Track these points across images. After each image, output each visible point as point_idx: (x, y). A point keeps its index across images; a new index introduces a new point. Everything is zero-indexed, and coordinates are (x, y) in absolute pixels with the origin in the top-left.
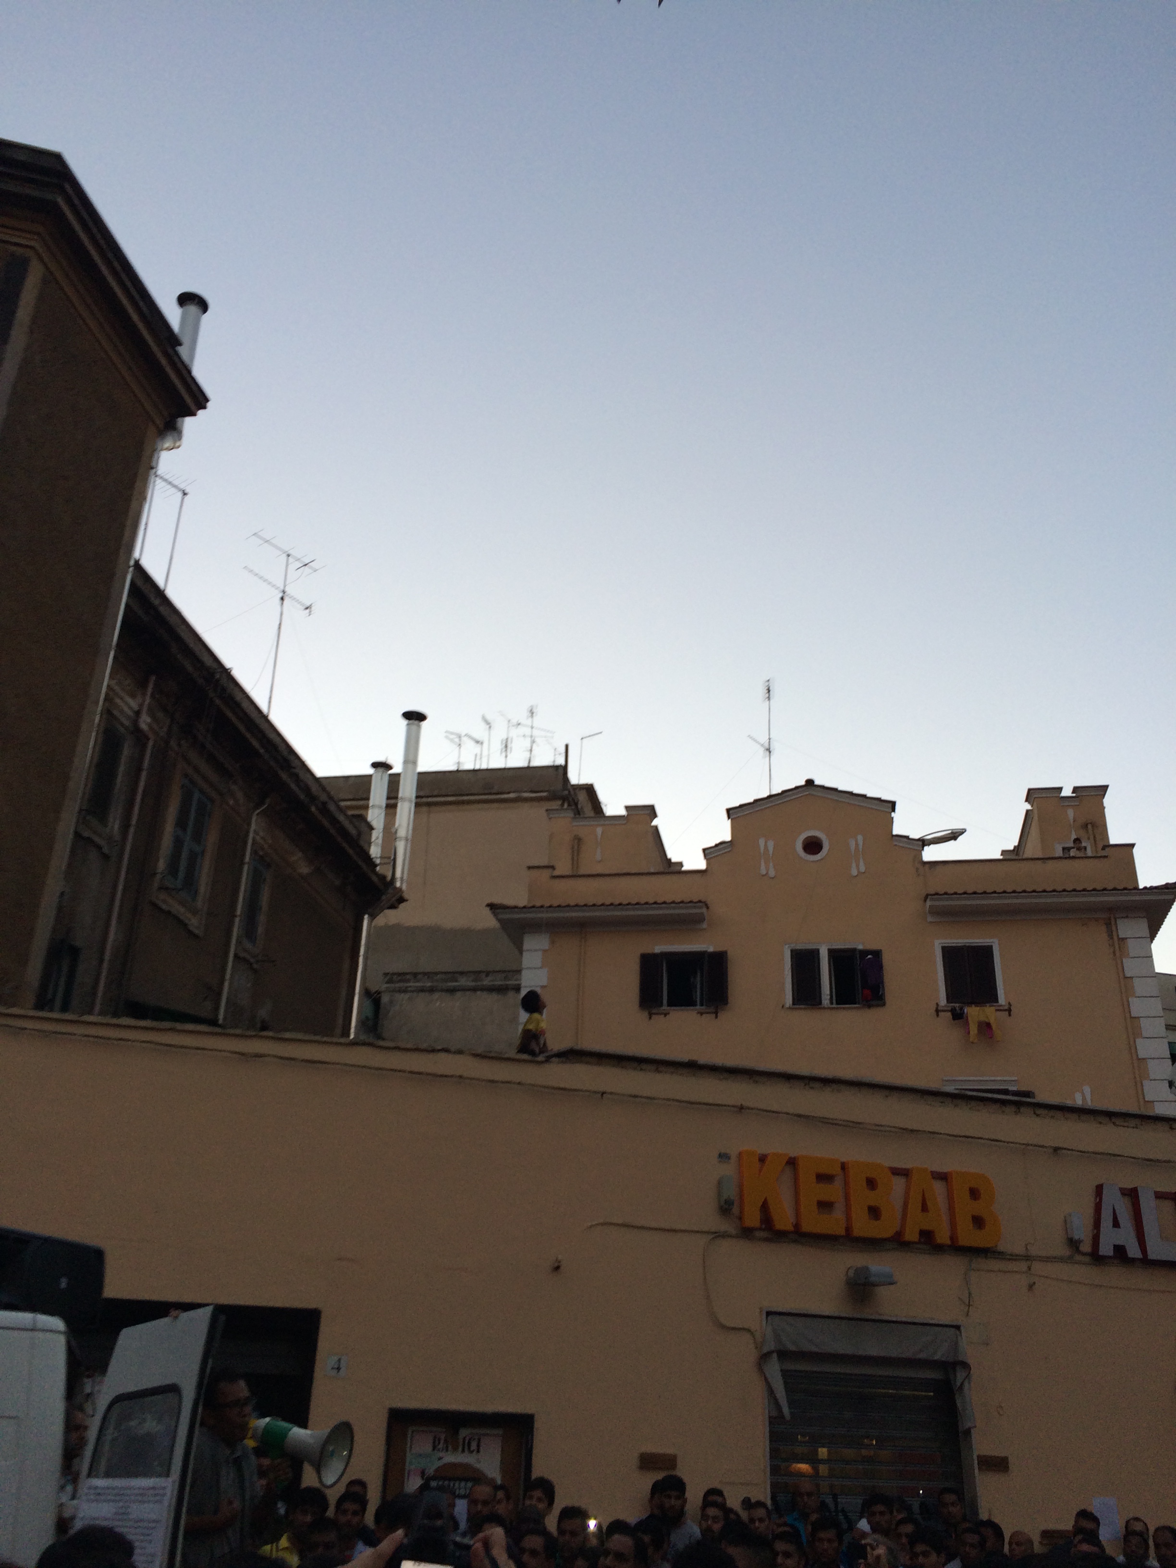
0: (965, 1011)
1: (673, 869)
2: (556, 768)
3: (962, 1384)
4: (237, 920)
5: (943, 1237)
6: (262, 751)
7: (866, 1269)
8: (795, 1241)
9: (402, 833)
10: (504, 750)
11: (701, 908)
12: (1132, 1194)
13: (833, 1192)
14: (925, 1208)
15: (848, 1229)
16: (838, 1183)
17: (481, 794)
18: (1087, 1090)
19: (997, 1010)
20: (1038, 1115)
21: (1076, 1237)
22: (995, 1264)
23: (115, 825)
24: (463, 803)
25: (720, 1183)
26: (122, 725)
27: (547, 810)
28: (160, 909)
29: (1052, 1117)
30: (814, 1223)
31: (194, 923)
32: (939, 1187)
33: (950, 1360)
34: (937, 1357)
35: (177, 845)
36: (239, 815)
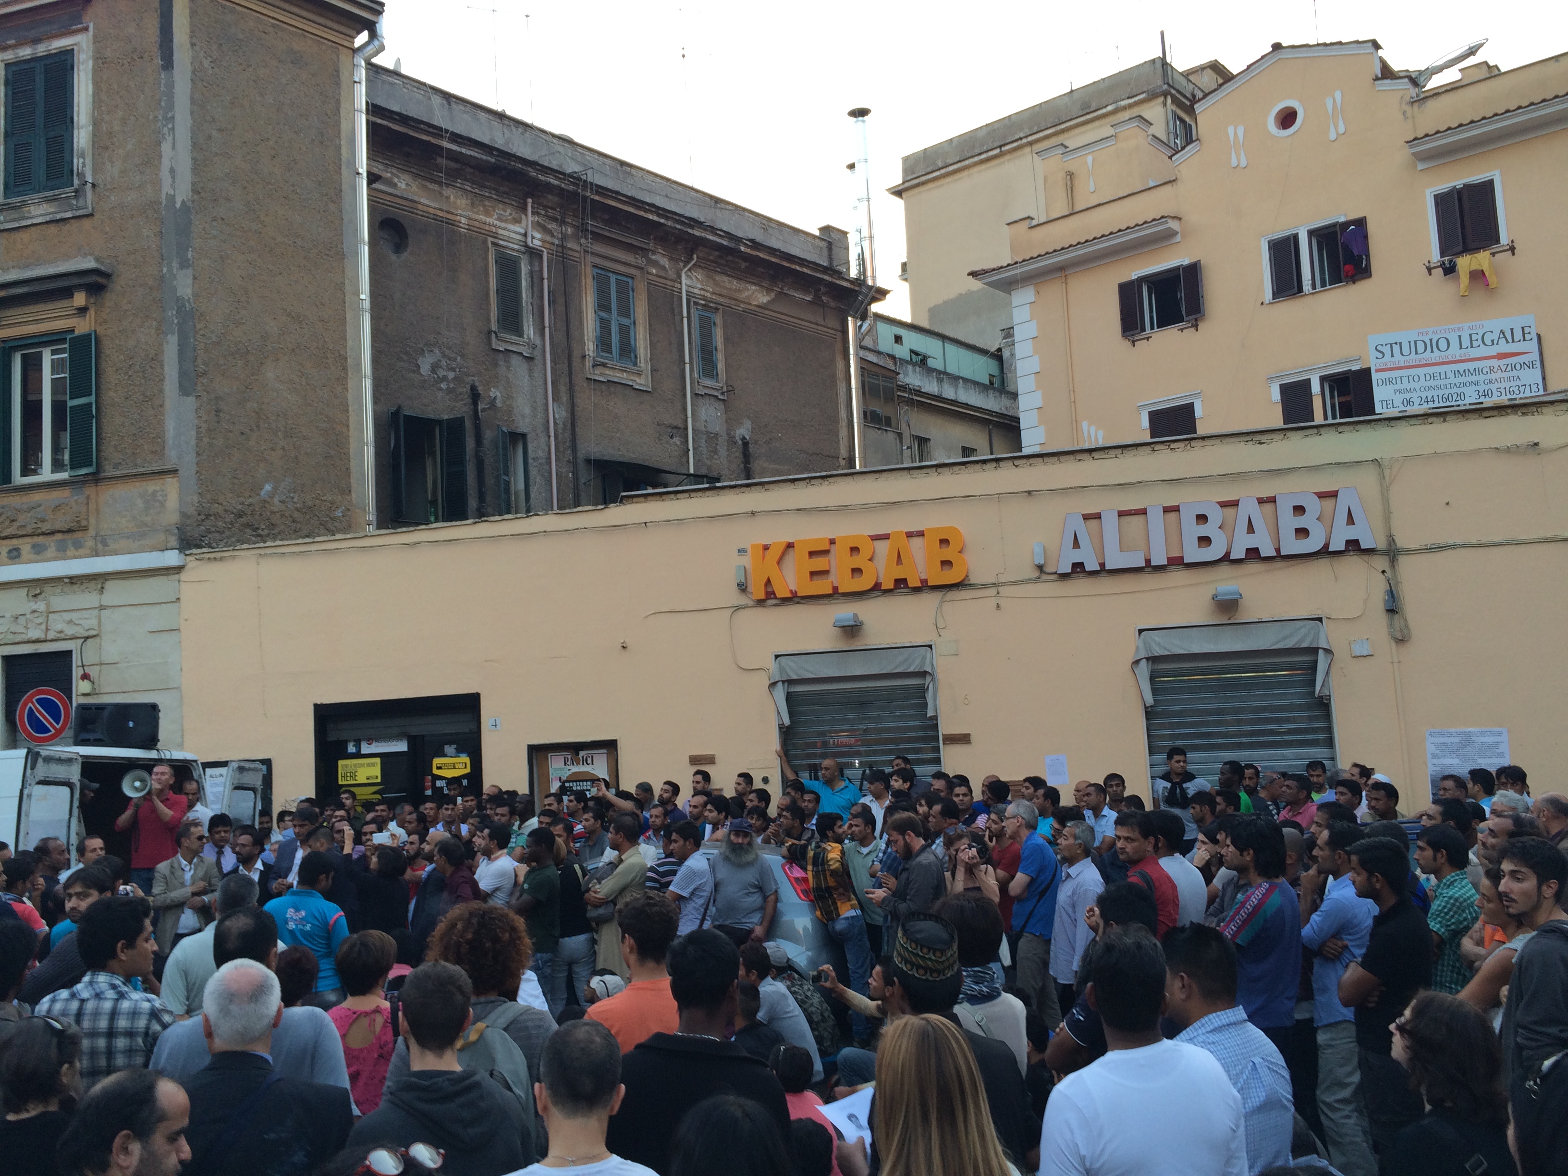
0: (1458, 262)
2: (1150, 63)
4: (687, 366)
5: (913, 582)
8: (798, 603)
13: (825, 562)
14: (899, 562)
15: (836, 588)
19: (1495, 253)
21: (1037, 562)
22: (968, 594)
23: (529, 330)
25: (739, 571)
26: (513, 250)
27: (1037, 154)
28: (599, 382)
30: (807, 587)
31: (642, 382)
32: (915, 543)
33: (922, 670)
34: (911, 670)
35: (604, 326)
36: (666, 279)
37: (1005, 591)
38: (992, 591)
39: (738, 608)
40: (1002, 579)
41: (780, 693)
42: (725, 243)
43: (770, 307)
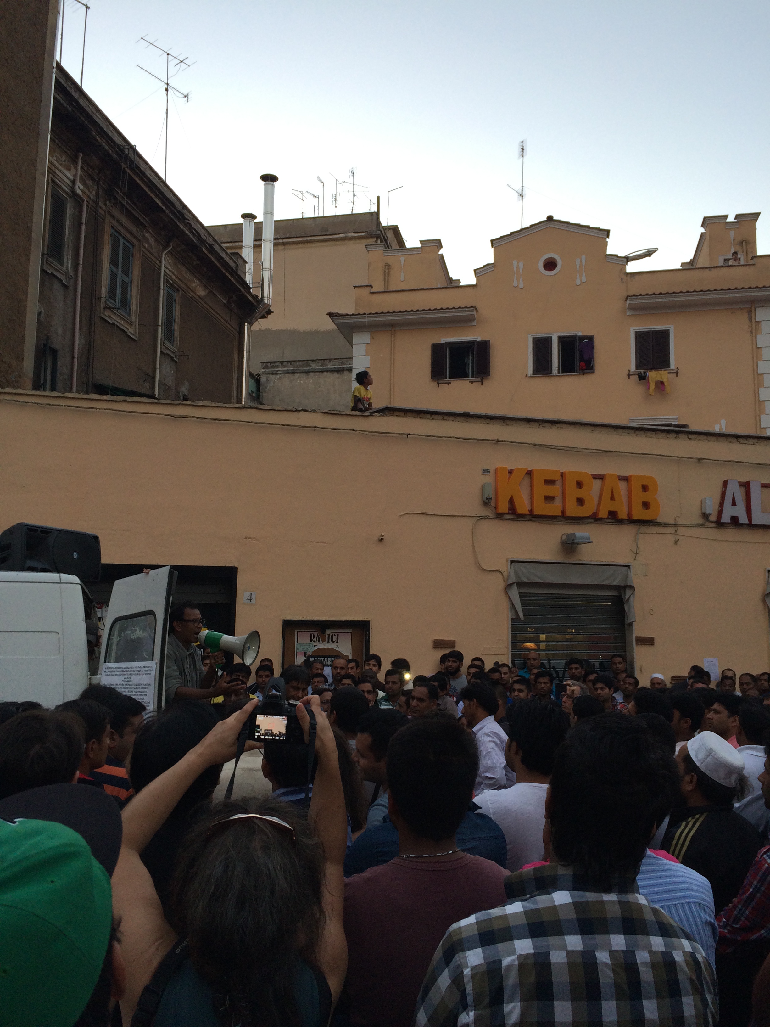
0: (648, 374)
1: (453, 284)
2: (371, 214)
3: (629, 598)
4: (160, 328)
5: (623, 515)
6: (164, 207)
7: (574, 534)
8: (530, 520)
9: (266, 265)
10: (334, 202)
11: (473, 311)
12: (746, 486)
13: (555, 490)
14: (612, 498)
15: (563, 512)
16: (558, 485)
17: (320, 235)
18: (723, 422)
19: (669, 373)
20: (690, 439)
21: (708, 512)
22: (655, 529)
23: (68, 263)
24: (307, 242)
25: (483, 488)
26: (64, 191)
27: (365, 245)
28: (109, 322)
29: (700, 440)
30: (542, 508)
31: (131, 331)
32: (622, 486)
33: (623, 585)
34: (614, 583)
35: (113, 276)
36: (152, 254)
37: (681, 530)
38: (671, 530)
39: (481, 518)
40: (680, 521)
41: (515, 593)
42: (195, 241)
43: (206, 300)
